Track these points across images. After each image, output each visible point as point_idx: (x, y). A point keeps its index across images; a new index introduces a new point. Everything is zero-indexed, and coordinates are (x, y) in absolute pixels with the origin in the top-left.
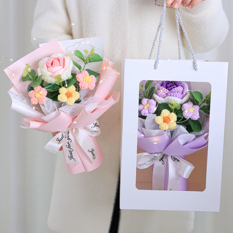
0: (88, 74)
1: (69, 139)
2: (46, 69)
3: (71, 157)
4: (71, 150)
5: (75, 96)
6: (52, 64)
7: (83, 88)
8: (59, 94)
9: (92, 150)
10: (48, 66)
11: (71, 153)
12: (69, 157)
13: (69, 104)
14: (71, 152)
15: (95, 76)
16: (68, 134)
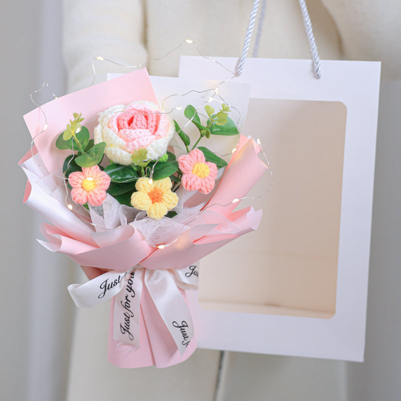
0: (204, 159)
1: (130, 289)
2: (114, 131)
3: (126, 329)
4: (130, 314)
5: (169, 201)
6: (130, 122)
7: (190, 187)
8: (135, 191)
9: (184, 323)
10: (121, 124)
11: (127, 320)
12: (121, 326)
13: (152, 216)
14: (129, 318)
15: (217, 166)
16: (132, 279)
